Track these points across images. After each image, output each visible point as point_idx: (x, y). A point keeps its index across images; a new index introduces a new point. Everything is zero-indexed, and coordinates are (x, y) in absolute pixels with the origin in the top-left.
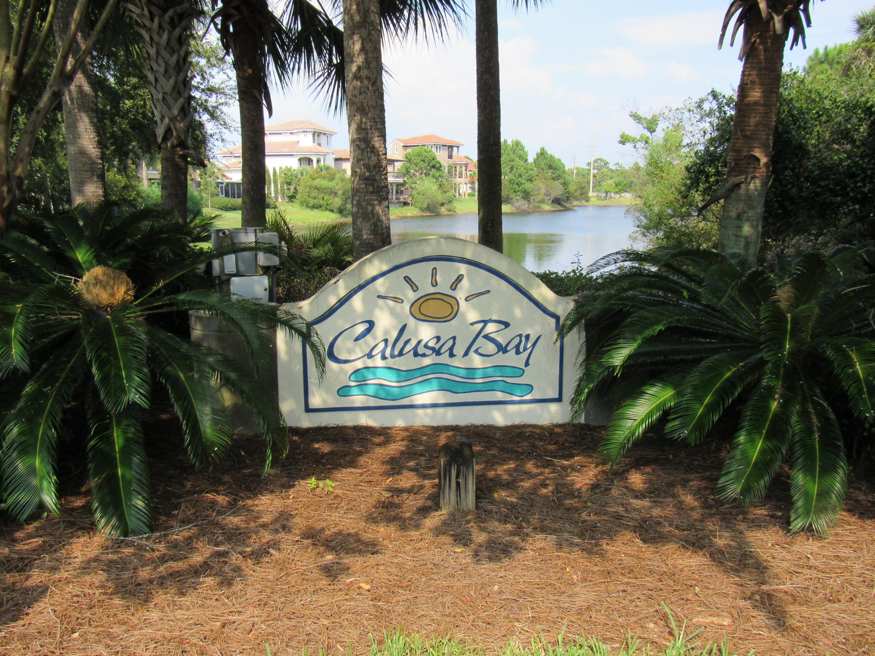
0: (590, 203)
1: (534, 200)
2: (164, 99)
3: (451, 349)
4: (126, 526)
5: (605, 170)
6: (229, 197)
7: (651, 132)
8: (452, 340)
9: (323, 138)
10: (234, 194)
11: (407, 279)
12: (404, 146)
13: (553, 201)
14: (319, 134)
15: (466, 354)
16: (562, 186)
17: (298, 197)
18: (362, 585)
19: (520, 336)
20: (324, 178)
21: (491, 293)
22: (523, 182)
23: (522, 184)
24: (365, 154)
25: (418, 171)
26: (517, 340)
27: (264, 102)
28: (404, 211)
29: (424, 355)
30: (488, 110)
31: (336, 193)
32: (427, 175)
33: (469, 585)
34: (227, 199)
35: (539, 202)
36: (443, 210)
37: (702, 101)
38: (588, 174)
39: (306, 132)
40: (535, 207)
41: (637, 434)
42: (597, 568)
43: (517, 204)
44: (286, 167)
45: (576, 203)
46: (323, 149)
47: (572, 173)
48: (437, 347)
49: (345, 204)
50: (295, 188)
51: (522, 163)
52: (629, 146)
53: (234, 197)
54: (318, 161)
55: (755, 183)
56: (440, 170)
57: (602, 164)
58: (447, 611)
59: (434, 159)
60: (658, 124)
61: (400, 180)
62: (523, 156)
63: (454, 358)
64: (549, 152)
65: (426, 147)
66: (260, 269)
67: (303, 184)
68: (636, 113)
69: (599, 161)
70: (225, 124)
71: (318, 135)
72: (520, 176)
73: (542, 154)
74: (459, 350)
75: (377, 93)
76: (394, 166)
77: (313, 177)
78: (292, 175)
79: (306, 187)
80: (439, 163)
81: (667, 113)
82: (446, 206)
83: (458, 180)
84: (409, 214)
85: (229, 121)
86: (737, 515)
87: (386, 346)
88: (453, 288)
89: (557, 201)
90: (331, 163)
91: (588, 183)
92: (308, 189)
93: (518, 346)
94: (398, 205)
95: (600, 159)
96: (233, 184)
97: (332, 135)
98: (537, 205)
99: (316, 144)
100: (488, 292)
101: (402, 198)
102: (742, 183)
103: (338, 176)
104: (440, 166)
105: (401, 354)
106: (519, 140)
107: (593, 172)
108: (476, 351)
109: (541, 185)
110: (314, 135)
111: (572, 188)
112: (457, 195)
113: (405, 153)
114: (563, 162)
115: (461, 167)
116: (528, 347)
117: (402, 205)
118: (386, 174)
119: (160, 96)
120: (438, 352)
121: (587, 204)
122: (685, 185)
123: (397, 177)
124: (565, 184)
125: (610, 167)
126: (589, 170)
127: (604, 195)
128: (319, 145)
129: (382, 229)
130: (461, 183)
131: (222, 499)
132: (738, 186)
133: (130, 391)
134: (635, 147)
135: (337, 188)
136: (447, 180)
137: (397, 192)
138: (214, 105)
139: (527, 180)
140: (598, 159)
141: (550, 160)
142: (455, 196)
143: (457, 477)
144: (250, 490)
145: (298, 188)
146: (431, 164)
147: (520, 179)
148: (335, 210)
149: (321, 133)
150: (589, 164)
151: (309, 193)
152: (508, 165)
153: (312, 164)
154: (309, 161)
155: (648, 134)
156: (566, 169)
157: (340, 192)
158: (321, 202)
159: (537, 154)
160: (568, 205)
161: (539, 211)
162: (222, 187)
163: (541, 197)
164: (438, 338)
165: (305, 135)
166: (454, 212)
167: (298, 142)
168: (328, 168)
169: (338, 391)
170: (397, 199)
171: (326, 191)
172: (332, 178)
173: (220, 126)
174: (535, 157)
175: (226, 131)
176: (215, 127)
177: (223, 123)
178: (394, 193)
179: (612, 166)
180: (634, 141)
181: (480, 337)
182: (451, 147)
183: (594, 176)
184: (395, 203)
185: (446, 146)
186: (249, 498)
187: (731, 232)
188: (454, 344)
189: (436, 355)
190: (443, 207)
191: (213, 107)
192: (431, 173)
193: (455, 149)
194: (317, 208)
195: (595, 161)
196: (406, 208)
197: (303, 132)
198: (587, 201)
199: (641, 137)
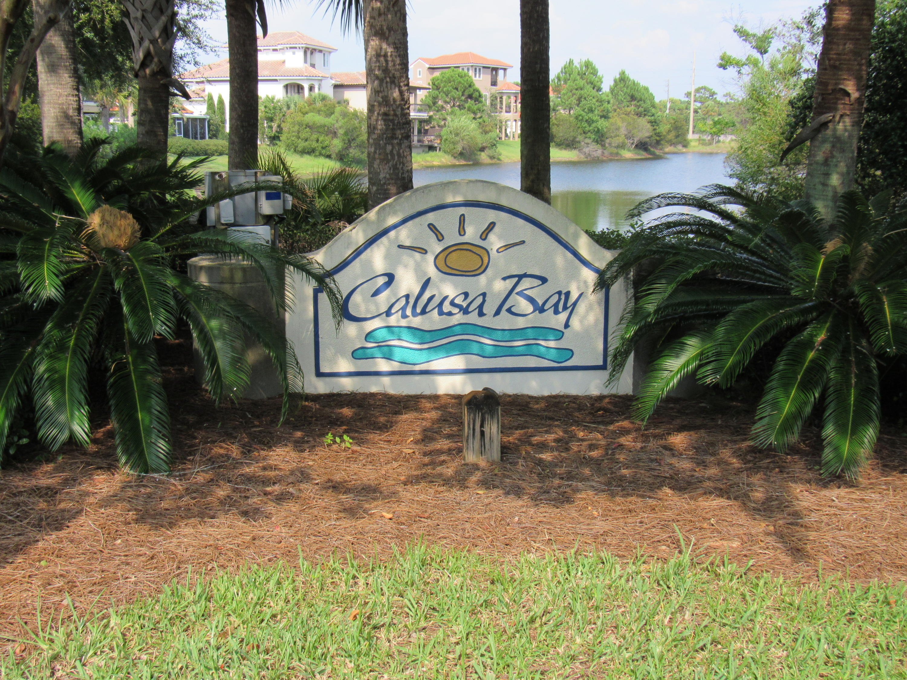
0: (690, 149)
1: (610, 144)
2: (143, 17)
3: (481, 307)
4: (146, 463)
5: (710, 103)
6: (189, 138)
7: (761, 53)
8: (481, 297)
9: (318, 58)
10: (196, 134)
11: (431, 227)
12: (430, 68)
13: (636, 146)
14: (313, 51)
15: (497, 313)
16: (649, 125)
17: (283, 137)
18: (385, 514)
19: (560, 293)
20: (319, 111)
21: (526, 243)
22: (595, 118)
23: (593, 121)
24: (384, 85)
25: (448, 103)
26: (555, 298)
27: (257, 18)
28: (429, 158)
29: (450, 314)
30: (534, 29)
31: (335, 133)
32: (461, 107)
33: (489, 518)
34: (186, 140)
35: (618, 147)
36: (483, 157)
37: (812, 16)
38: (687, 109)
39: (296, 48)
40: (611, 154)
41: (671, 384)
42: (619, 508)
43: (586, 150)
44: (267, 96)
45: (669, 149)
46: (318, 72)
47: (665, 107)
48: (465, 305)
49: (347, 148)
50: (279, 126)
51: (594, 93)
52: (732, 71)
53: (196, 138)
54: (311, 88)
55: (844, 122)
56: (481, 102)
57: (707, 95)
58: (467, 535)
59: (470, 86)
60: (770, 42)
61: (424, 116)
62: (595, 83)
63: (484, 318)
64: (632, 77)
65: (461, 70)
66: (260, 218)
67: (289, 120)
68: (742, 27)
69: (703, 91)
70: (199, 42)
71: (312, 53)
72: (591, 110)
73: (623, 79)
74: (490, 308)
75: (398, 15)
76: (416, 95)
77: (304, 110)
78: (275, 108)
79: (294, 124)
80: (478, 91)
81: (780, 28)
82: (487, 151)
83: (504, 115)
84: (436, 163)
85: (205, 39)
86: (774, 468)
87: (407, 302)
88: (483, 237)
89: (642, 146)
90: (328, 91)
91: (687, 120)
92: (297, 128)
93: (556, 305)
94: (420, 150)
95: (705, 88)
96: (195, 120)
97: (330, 52)
98: (615, 150)
99: (308, 65)
100: (523, 242)
101: (426, 140)
102: (830, 121)
103: (338, 109)
104: (480, 96)
105: (424, 312)
106: (591, 60)
107: (693, 106)
108: (509, 311)
109: (619, 123)
110: (305, 52)
111: (663, 128)
112: (503, 136)
113: (431, 77)
114: (651, 91)
115: (509, 98)
116: (568, 305)
117: (427, 149)
118: (408, 108)
119: (139, 14)
120: (465, 311)
121: (684, 150)
122: (790, 124)
123: (420, 111)
124: (654, 123)
125: (718, 99)
126: (689, 103)
127: (709, 138)
128: (313, 66)
129: (403, 173)
130: (508, 120)
131: (235, 451)
132: (825, 125)
133: (156, 323)
134: (739, 72)
135: (337, 125)
136: (490, 116)
137: (419, 132)
138: (186, 17)
139: (601, 117)
140: (702, 88)
141: (631, 89)
142: (500, 138)
143: (482, 426)
144: (263, 443)
145: (283, 125)
146: (466, 93)
147: (590, 115)
148: (334, 156)
149: (315, 50)
150: (688, 95)
151: (299, 132)
152: (573, 94)
153: (303, 93)
154: (299, 88)
155: (757, 56)
156: (657, 100)
157: (341, 132)
158: (314, 145)
159: (615, 81)
160: (657, 152)
161: (617, 160)
162: (179, 124)
163: (621, 139)
164: (466, 295)
165: (294, 53)
166: (499, 159)
167: (284, 62)
168: (324, 98)
169: (353, 353)
170: (419, 141)
171: (321, 130)
172: (330, 113)
173: (193, 46)
174: (612, 83)
175: (200, 51)
176: (187, 46)
177: (196, 41)
178: (416, 132)
179: (720, 98)
180: (738, 64)
181: (514, 294)
182: (495, 70)
183: (696, 112)
184: (416, 147)
185: (489, 68)
186: (264, 450)
187: (817, 180)
188: (484, 301)
189: (464, 313)
190: (483, 154)
191: (184, 21)
192: (467, 105)
193: (501, 72)
194: (309, 153)
195: (697, 91)
196: (432, 153)
197: (291, 48)
198: (685, 146)
199: (747, 59)
